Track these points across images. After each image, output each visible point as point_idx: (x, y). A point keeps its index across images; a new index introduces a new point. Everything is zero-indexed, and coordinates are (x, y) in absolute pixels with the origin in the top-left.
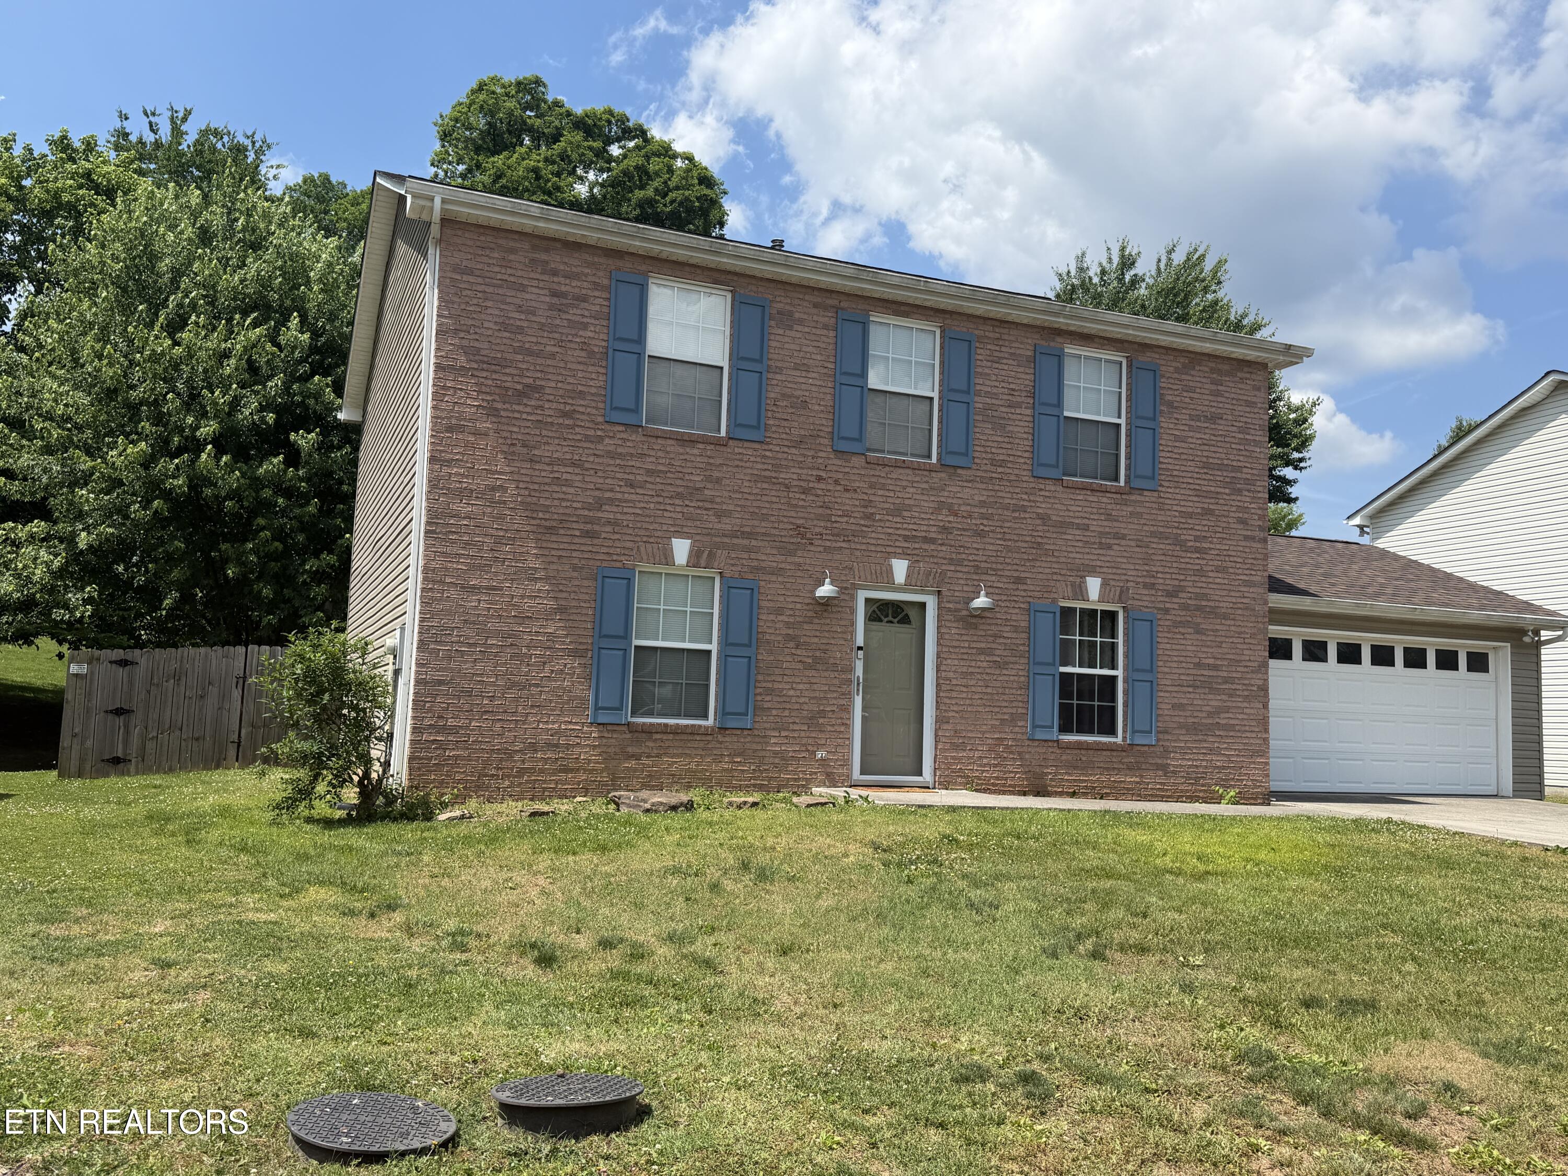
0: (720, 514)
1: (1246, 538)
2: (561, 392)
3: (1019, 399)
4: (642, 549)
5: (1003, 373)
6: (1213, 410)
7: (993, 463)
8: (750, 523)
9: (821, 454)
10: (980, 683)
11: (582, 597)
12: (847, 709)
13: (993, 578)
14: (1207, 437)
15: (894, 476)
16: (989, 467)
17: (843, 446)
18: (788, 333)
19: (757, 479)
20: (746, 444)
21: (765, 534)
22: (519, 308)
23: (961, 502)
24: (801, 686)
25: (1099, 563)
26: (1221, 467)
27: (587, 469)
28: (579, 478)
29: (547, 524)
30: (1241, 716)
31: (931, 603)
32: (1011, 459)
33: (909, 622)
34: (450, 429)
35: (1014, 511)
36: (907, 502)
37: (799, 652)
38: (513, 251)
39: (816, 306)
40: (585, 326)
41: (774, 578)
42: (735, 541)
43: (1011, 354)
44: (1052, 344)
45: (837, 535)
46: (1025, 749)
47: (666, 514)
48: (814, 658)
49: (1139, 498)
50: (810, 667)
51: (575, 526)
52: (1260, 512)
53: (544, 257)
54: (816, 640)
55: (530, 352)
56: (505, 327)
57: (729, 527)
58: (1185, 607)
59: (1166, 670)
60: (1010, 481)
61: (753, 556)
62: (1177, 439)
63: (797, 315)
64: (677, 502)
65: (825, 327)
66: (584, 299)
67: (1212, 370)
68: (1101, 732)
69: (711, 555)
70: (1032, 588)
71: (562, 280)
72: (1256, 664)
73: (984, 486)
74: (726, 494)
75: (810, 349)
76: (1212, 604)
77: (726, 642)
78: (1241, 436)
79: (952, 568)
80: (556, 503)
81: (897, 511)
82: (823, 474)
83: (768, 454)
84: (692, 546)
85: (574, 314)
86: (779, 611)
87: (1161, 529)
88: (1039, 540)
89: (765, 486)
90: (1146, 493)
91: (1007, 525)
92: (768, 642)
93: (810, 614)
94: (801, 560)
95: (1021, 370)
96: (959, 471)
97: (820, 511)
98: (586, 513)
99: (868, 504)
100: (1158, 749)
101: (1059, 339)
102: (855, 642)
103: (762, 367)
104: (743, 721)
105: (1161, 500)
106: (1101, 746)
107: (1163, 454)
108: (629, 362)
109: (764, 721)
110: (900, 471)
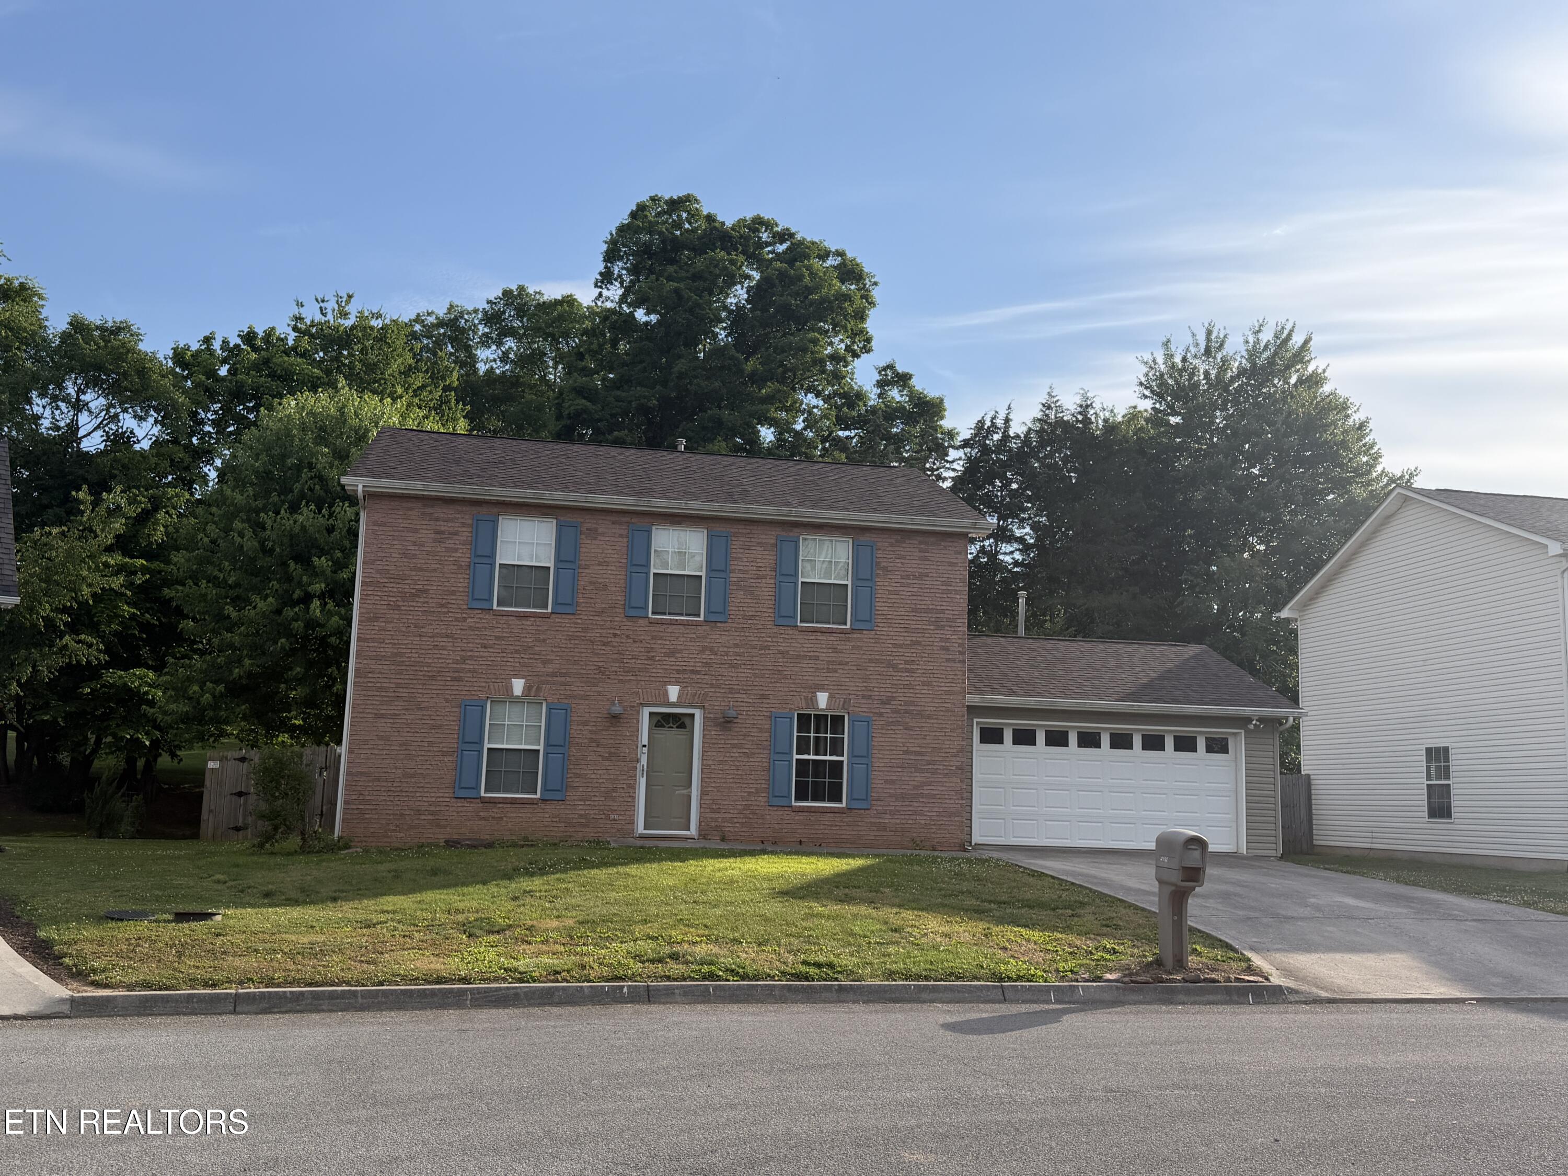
0: (545, 662)
1: (948, 660)
2: (440, 592)
3: (765, 573)
4: (492, 687)
5: (752, 556)
6: (921, 570)
7: (745, 617)
8: (566, 666)
9: (617, 619)
10: (733, 768)
11: (451, 718)
12: (633, 787)
13: (744, 696)
14: (915, 590)
15: (669, 630)
16: (741, 621)
17: (633, 613)
18: (594, 542)
19: (571, 638)
20: (564, 616)
21: (576, 673)
22: (414, 543)
23: (719, 645)
24: (600, 772)
25: (826, 683)
26: (928, 611)
27: (456, 639)
28: (451, 644)
29: (430, 674)
30: (941, 788)
31: (698, 714)
32: (759, 614)
33: (685, 727)
34: (369, 620)
35: (760, 649)
36: (679, 647)
37: (599, 749)
38: (411, 509)
39: (613, 523)
40: (456, 550)
41: (582, 702)
42: (555, 679)
43: (759, 543)
44: (791, 534)
45: (628, 672)
46: (767, 812)
47: (509, 664)
48: (610, 753)
49: (859, 636)
50: (608, 759)
51: (447, 674)
52: (960, 641)
53: (430, 510)
54: (612, 741)
55: (421, 570)
56: (405, 555)
57: (551, 670)
58: (896, 711)
59: (881, 756)
60: (757, 629)
61: (567, 688)
62: (891, 592)
63: (600, 530)
64: (516, 655)
65: (621, 536)
66: (456, 534)
67: (920, 543)
68: (831, 800)
69: (539, 689)
70: (774, 701)
71: (442, 523)
72: (955, 751)
73: (737, 634)
74: (550, 649)
75: (610, 551)
76: (919, 708)
77: (548, 744)
78: (944, 588)
79: (713, 690)
80: (436, 660)
81: (672, 653)
82: (618, 632)
83: (579, 621)
84: (526, 683)
85: (449, 544)
86: (586, 723)
87: (877, 657)
88: (780, 668)
89: (577, 642)
90: (865, 632)
91: (755, 659)
92: (577, 744)
93: (608, 724)
94: (601, 689)
95: (767, 552)
96: (719, 624)
97: (616, 656)
98: (455, 666)
99: (650, 650)
100: (872, 811)
101: (796, 530)
102: (639, 742)
103: (574, 566)
104: (558, 795)
105: (876, 636)
106: (825, 810)
107: (879, 604)
108: (485, 570)
109: (572, 795)
110: (675, 627)
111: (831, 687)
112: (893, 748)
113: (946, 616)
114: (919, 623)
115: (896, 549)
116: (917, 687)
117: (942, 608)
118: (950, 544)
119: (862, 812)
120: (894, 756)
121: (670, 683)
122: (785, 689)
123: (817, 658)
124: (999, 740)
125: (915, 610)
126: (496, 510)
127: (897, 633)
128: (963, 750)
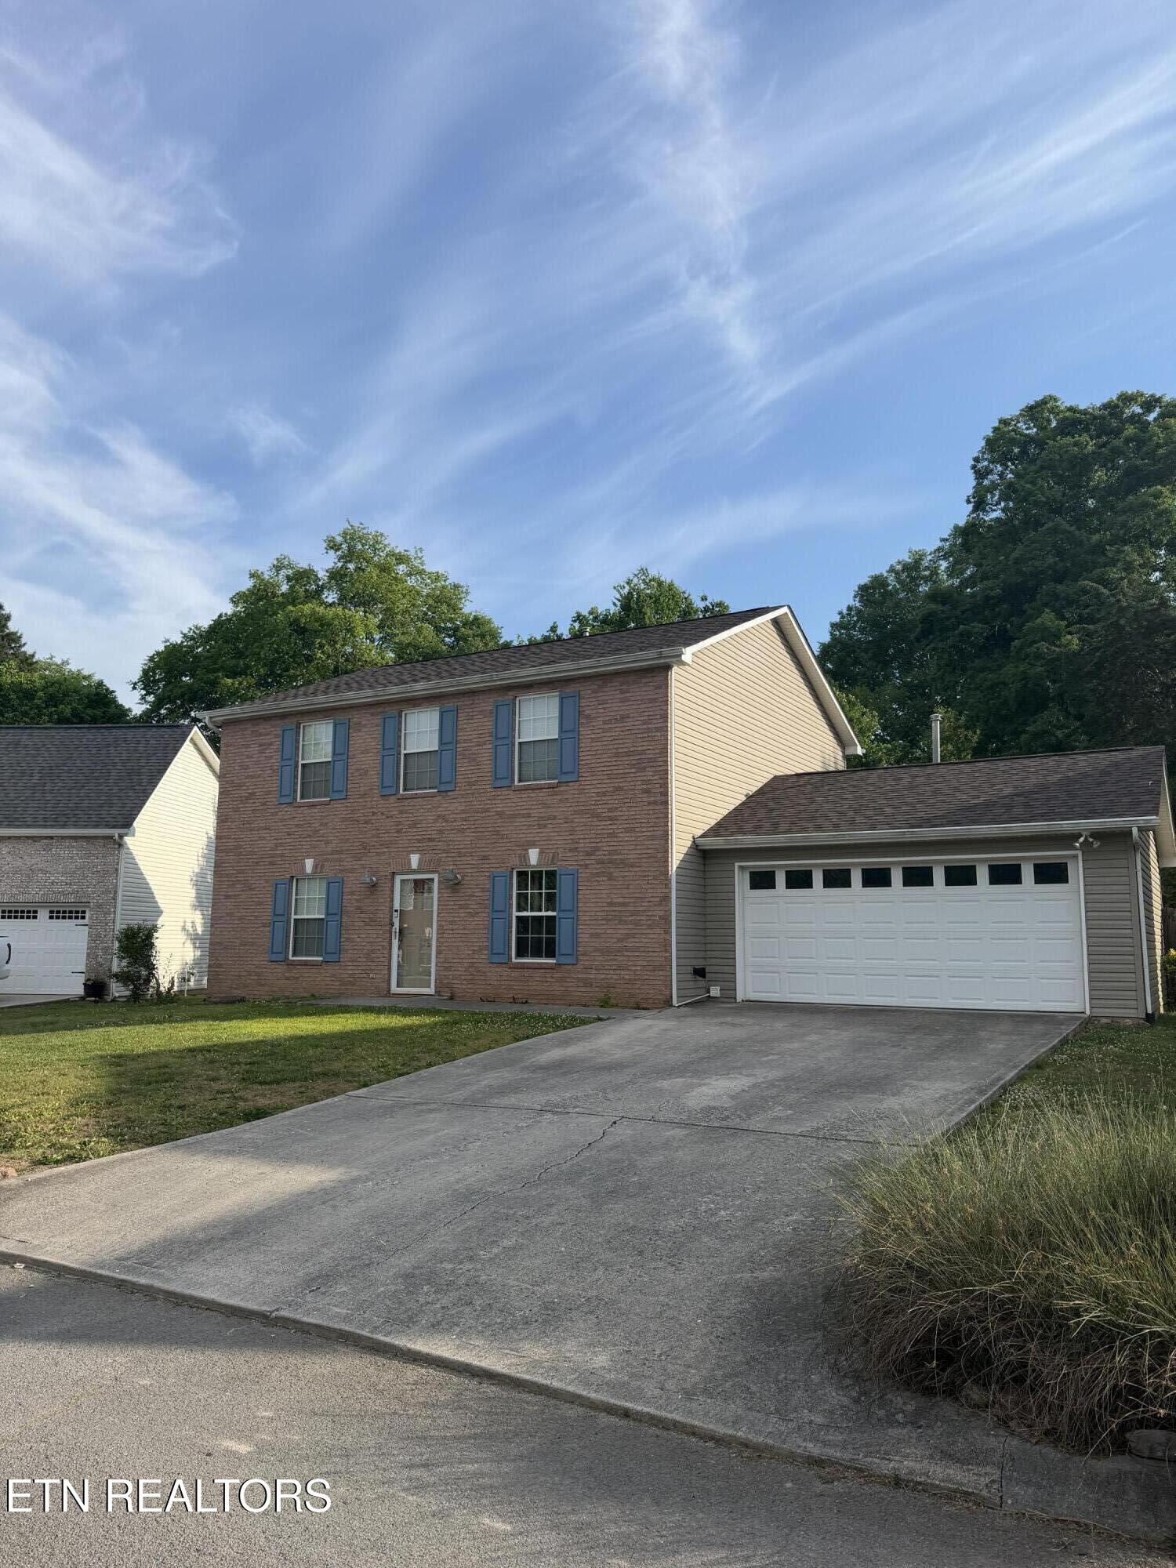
2: (262, 793)
3: (485, 739)
4: (293, 867)
5: (475, 725)
6: (622, 713)
8: (341, 845)
9: (374, 799)
10: (461, 927)
11: (268, 896)
12: (386, 948)
13: (470, 858)
14: (617, 734)
15: (413, 804)
16: (467, 788)
17: (388, 791)
18: (359, 734)
19: (344, 820)
20: (339, 802)
22: (248, 757)
23: (450, 812)
24: (363, 936)
25: (538, 839)
26: (629, 754)
27: (272, 830)
28: (268, 835)
29: (256, 860)
31: (434, 878)
32: (480, 779)
35: (482, 813)
36: (419, 818)
37: (362, 916)
38: (246, 729)
39: (373, 714)
40: (271, 757)
41: (351, 875)
42: (333, 856)
43: (479, 711)
44: (506, 697)
45: (383, 845)
46: (488, 969)
47: (304, 847)
48: (370, 919)
49: (565, 788)
50: (368, 924)
52: (661, 781)
53: (256, 727)
54: (371, 908)
55: (252, 777)
56: (242, 767)
57: (330, 849)
58: (601, 862)
60: (479, 794)
61: (340, 863)
62: (593, 740)
63: (363, 723)
64: (308, 840)
65: (377, 725)
66: (271, 744)
67: (622, 683)
68: (545, 956)
70: (493, 861)
71: (264, 737)
73: (463, 800)
74: (330, 831)
75: (369, 740)
76: (623, 857)
77: (327, 913)
79: (445, 855)
80: (260, 849)
81: (414, 825)
83: (348, 804)
84: (314, 862)
87: (583, 808)
88: (498, 829)
89: (347, 823)
90: (571, 784)
91: (478, 822)
92: (347, 911)
93: (368, 893)
94: (364, 862)
95: (487, 719)
96: (449, 793)
98: (271, 852)
99: (399, 823)
100: (579, 967)
101: (511, 693)
102: (392, 908)
103: (345, 757)
104: (335, 958)
105: (581, 787)
106: (537, 966)
107: (583, 754)
108: (287, 771)
109: (344, 957)
110: (415, 800)
111: (542, 843)
112: (598, 900)
113: (647, 756)
114: (621, 767)
115: (600, 695)
116: (621, 835)
117: (644, 748)
118: (650, 680)
119: (570, 967)
120: (598, 909)
121: (413, 852)
122: (503, 849)
123: (529, 816)
124: (771, 885)
125: (617, 755)
126: (295, 720)
127: (600, 782)
128: (666, 898)
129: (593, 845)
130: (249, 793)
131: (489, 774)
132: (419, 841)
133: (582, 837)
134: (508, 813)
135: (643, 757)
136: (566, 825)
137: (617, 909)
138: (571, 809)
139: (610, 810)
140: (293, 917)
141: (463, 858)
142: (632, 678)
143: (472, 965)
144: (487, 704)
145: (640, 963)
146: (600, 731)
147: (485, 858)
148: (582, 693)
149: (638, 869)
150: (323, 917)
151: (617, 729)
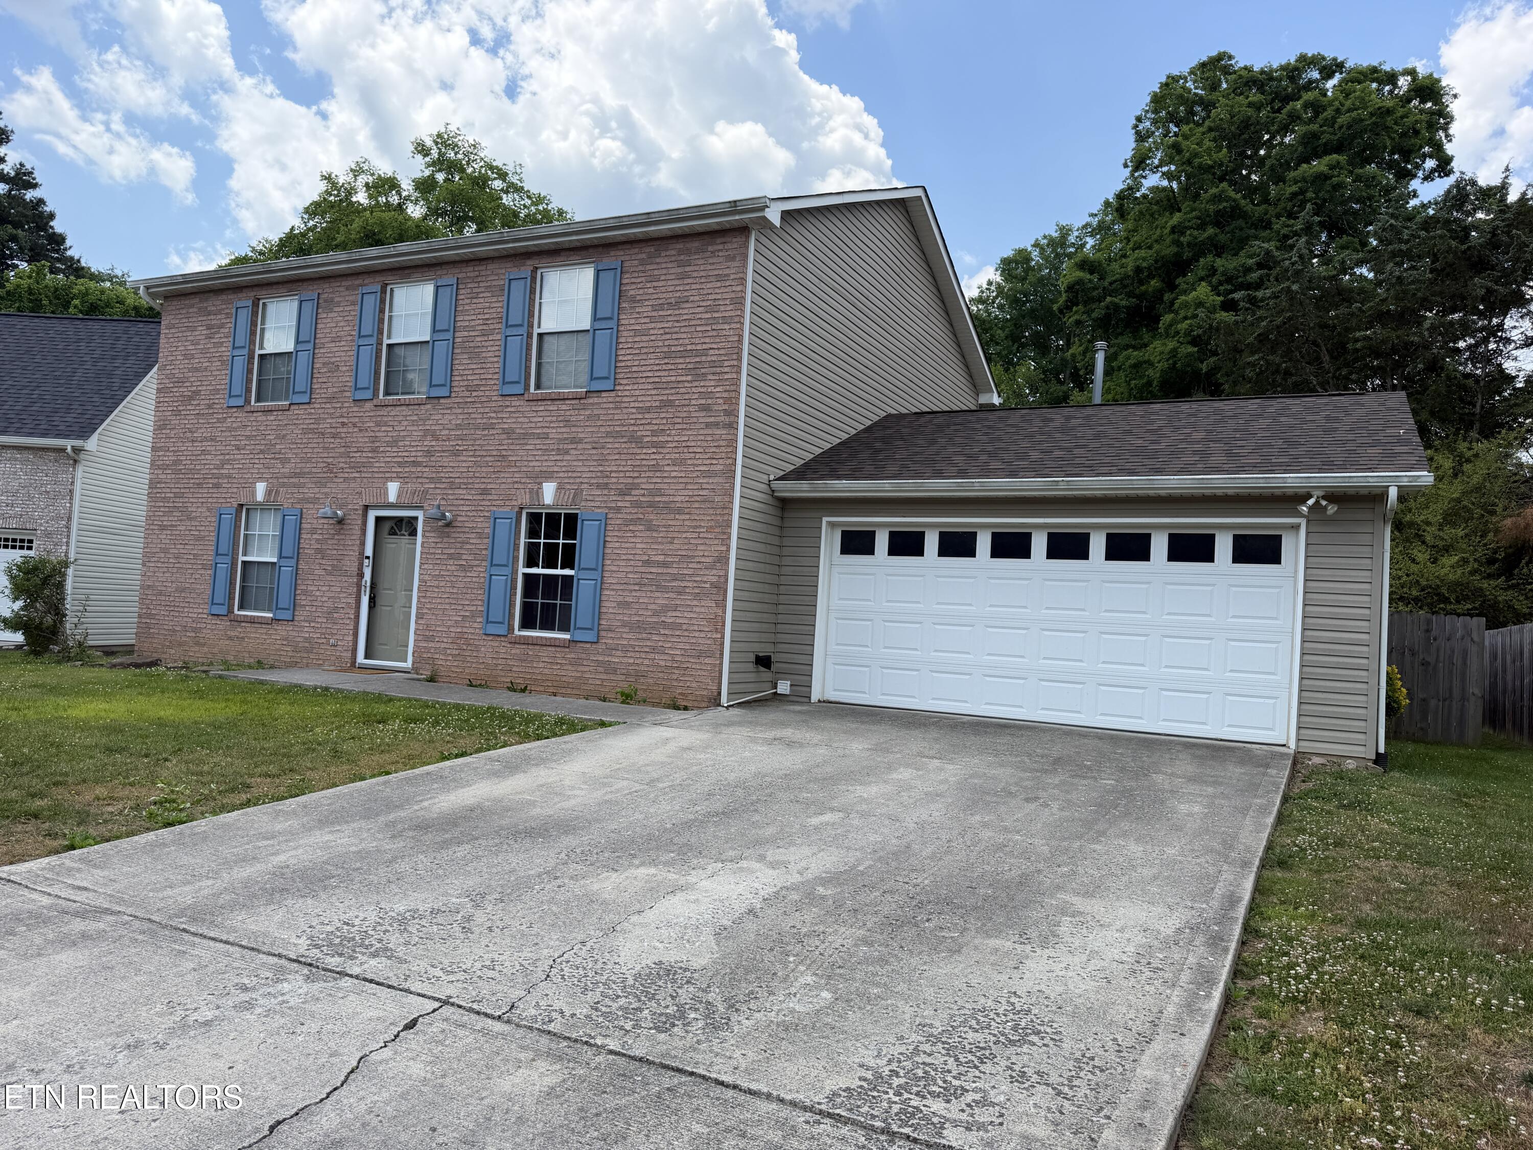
0: (284, 462)
1: (708, 425)
2: (208, 392)
3: (492, 327)
4: (241, 493)
5: (479, 306)
7: (469, 389)
8: (301, 465)
9: (346, 405)
10: (449, 584)
12: (352, 606)
13: (465, 491)
14: (670, 324)
15: (392, 413)
16: (465, 394)
17: (359, 395)
18: (330, 315)
20: (301, 407)
21: (309, 473)
22: (193, 343)
23: (442, 427)
25: (556, 469)
27: (218, 442)
28: (214, 448)
29: (198, 481)
31: (420, 517)
32: (484, 382)
34: (160, 428)
35: (484, 429)
37: (324, 562)
38: (192, 306)
39: (347, 289)
40: (221, 345)
41: (312, 506)
42: (291, 480)
43: (487, 287)
44: (523, 269)
45: (353, 468)
46: (481, 643)
47: (255, 466)
48: (333, 566)
49: (596, 400)
51: (210, 481)
52: (725, 395)
53: (205, 304)
54: (335, 552)
55: (196, 370)
56: (185, 356)
58: (637, 504)
59: (614, 568)
60: (482, 403)
61: (301, 490)
64: (261, 456)
68: (557, 629)
70: (496, 497)
71: (213, 317)
73: (460, 411)
74: (288, 446)
75: (343, 323)
76: (667, 499)
77: (280, 556)
79: (432, 486)
80: (202, 466)
81: (394, 443)
82: (345, 420)
83: (312, 411)
84: (265, 487)
85: (217, 338)
86: (314, 531)
87: (618, 429)
88: (504, 453)
89: (310, 436)
90: (604, 394)
91: (478, 442)
92: (306, 555)
94: (329, 490)
96: (442, 401)
98: (216, 471)
99: (374, 440)
100: (601, 647)
101: (529, 262)
102: (362, 553)
103: (310, 346)
104: (287, 615)
105: (618, 399)
106: (544, 642)
107: (622, 352)
108: (240, 363)
109: (301, 615)
110: (398, 408)
111: (561, 475)
112: (631, 557)
113: (709, 359)
114: (672, 373)
115: (648, 267)
116: (667, 468)
117: (705, 346)
118: (721, 247)
119: (588, 646)
120: (631, 569)
121: (391, 479)
122: (509, 480)
123: (546, 437)
124: (869, 550)
125: (668, 355)
126: (252, 294)
127: (643, 392)
128: (723, 560)
129: (630, 481)
130: (194, 392)
131: (496, 376)
132: (400, 464)
133: (614, 469)
134: (518, 431)
135: (704, 358)
136: (594, 452)
137: (653, 570)
138: (602, 429)
139: (654, 433)
140: (242, 558)
141: (457, 491)
142: (695, 244)
143: (461, 636)
144: (499, 274)
145: (681, 646)
146: (647, 320)
147: (485, 492)
148: (626, 264)
149: (687, 517)
150: (275, 560)
151: (669, 319)
